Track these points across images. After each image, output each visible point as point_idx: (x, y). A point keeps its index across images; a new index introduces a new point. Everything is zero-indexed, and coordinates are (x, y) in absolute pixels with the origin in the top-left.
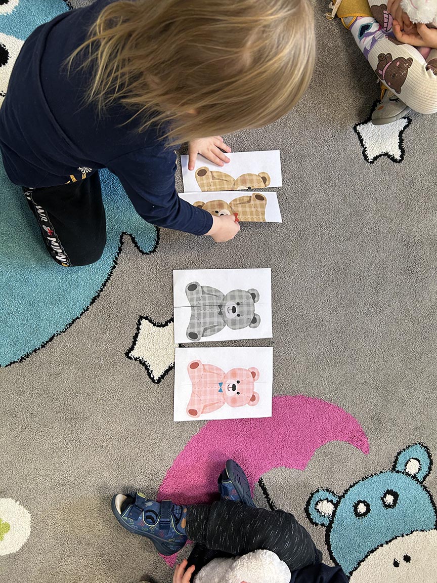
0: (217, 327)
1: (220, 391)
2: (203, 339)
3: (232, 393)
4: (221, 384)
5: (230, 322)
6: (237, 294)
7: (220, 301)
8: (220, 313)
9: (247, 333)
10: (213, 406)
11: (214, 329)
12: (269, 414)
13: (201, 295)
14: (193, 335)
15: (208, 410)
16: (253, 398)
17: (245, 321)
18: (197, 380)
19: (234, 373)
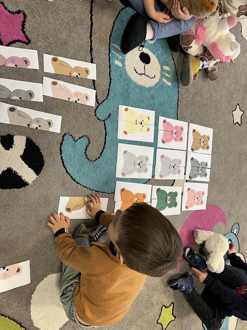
0: (196, 176)
1: (194, 199)
2: (193, 179)
3: (197, 200)
4: (194, 197)
5: (200, 174)
6: (203, 163)
7: (198, 165)
8: (198, 170)
9: (203, 179)
10: (192, 205)
11: (195, 176)
12: (205, 209)
13: (194, 162)
14: (190, 177)
15: (191, 207)
16: (202, 203)
17: (203, 174)
18: (189, 195)
19: (198, 193)
